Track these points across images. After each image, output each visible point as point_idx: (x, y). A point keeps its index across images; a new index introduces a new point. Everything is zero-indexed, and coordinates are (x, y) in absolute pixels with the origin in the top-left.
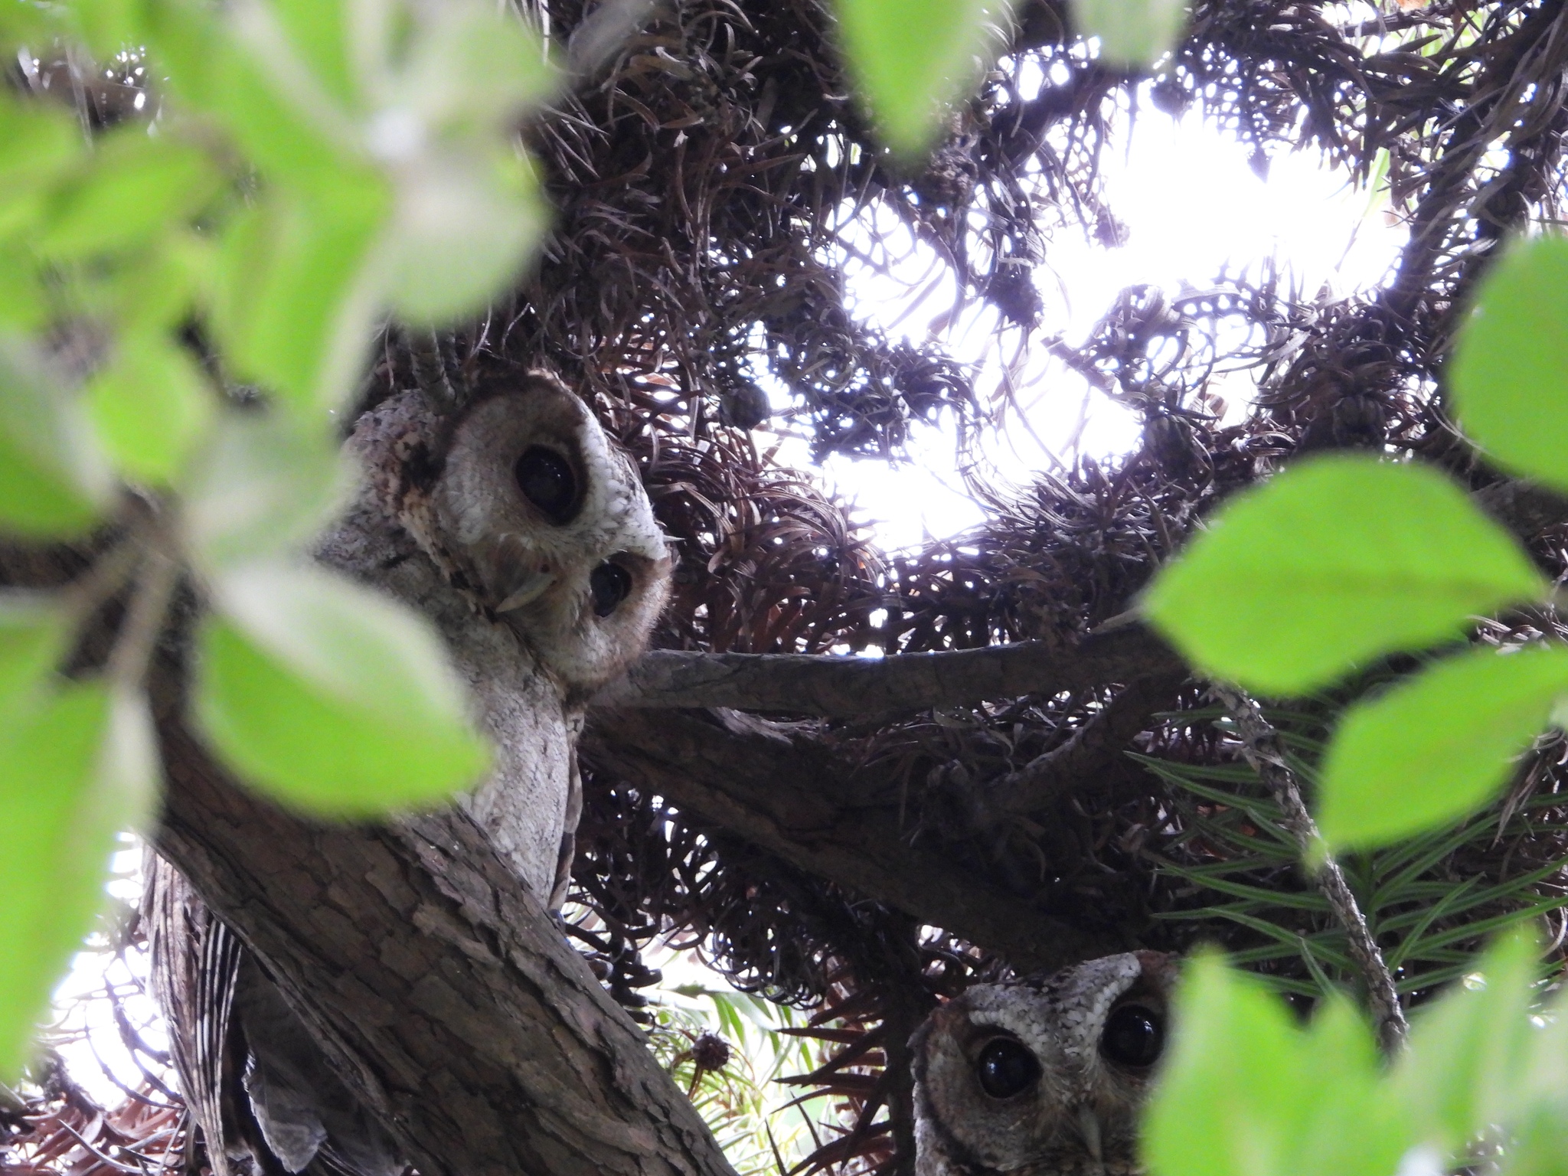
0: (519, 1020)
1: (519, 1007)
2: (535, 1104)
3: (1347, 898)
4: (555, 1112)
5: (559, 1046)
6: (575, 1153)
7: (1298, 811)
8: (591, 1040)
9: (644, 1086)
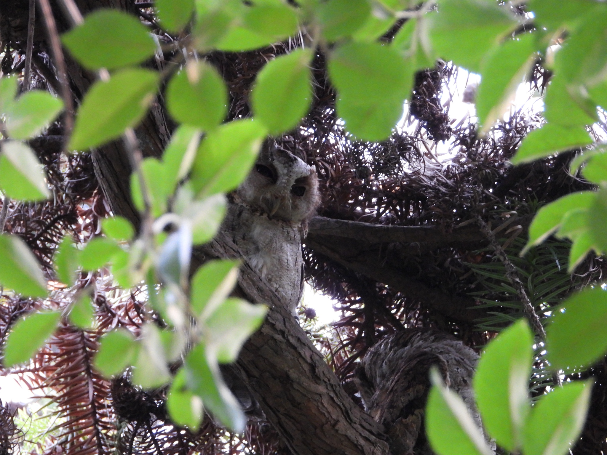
0: (290, 357)
1: (290, 353)
2: (293, 381)
3: (540, 326)
4: (299, 384)
5: (300, 364)
6: (303, 395)
7: (525, 297)
8: (309, 360)
9: (323, 373)
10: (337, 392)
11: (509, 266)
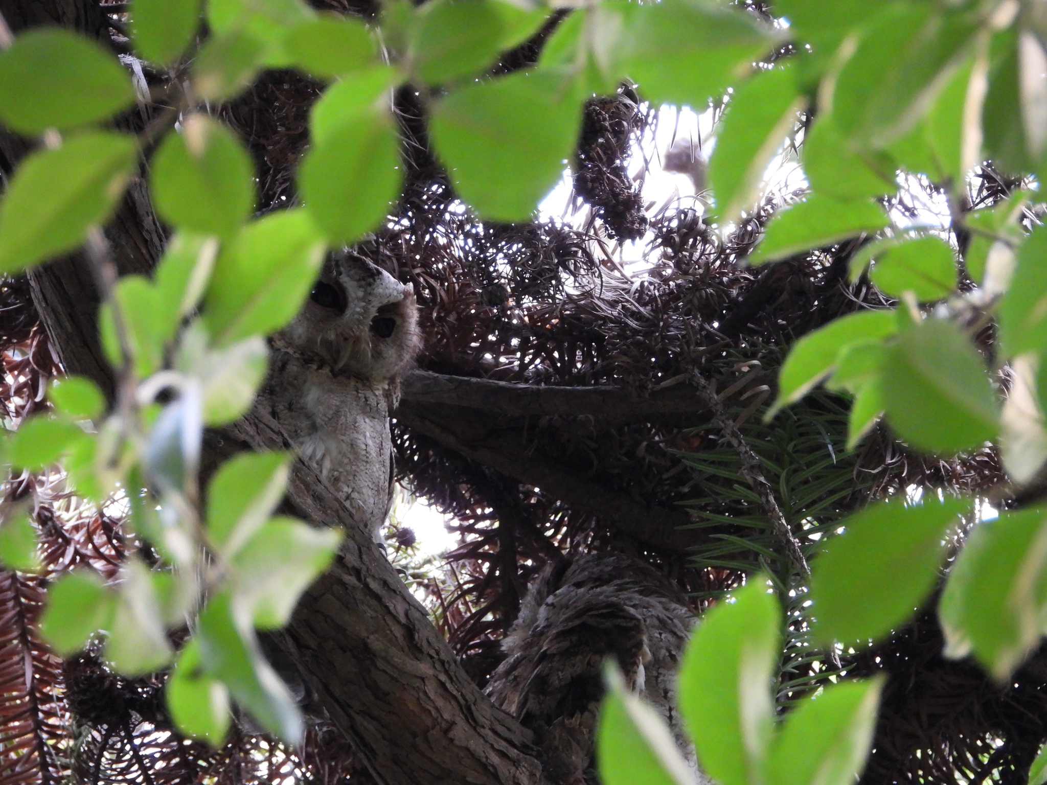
0: (370, 613)
1: (369, 607)
2: (375, 655)
3: (801, 558)
4: (386, 660)
5: (388, 625)
6: (393, 678)
7: (774, 509)
8: (403, 620)
9: (428, 641)
10: (452, 674)
11: (746, 455)
